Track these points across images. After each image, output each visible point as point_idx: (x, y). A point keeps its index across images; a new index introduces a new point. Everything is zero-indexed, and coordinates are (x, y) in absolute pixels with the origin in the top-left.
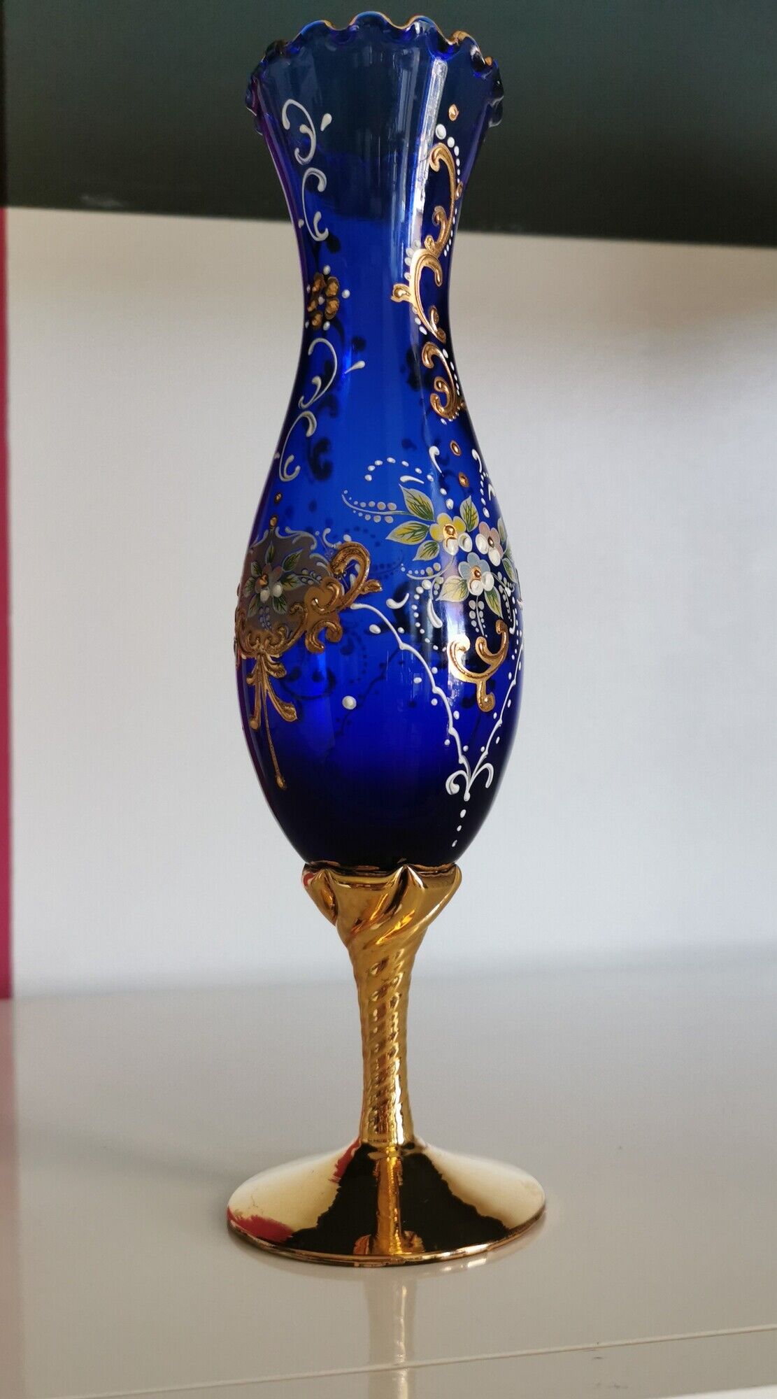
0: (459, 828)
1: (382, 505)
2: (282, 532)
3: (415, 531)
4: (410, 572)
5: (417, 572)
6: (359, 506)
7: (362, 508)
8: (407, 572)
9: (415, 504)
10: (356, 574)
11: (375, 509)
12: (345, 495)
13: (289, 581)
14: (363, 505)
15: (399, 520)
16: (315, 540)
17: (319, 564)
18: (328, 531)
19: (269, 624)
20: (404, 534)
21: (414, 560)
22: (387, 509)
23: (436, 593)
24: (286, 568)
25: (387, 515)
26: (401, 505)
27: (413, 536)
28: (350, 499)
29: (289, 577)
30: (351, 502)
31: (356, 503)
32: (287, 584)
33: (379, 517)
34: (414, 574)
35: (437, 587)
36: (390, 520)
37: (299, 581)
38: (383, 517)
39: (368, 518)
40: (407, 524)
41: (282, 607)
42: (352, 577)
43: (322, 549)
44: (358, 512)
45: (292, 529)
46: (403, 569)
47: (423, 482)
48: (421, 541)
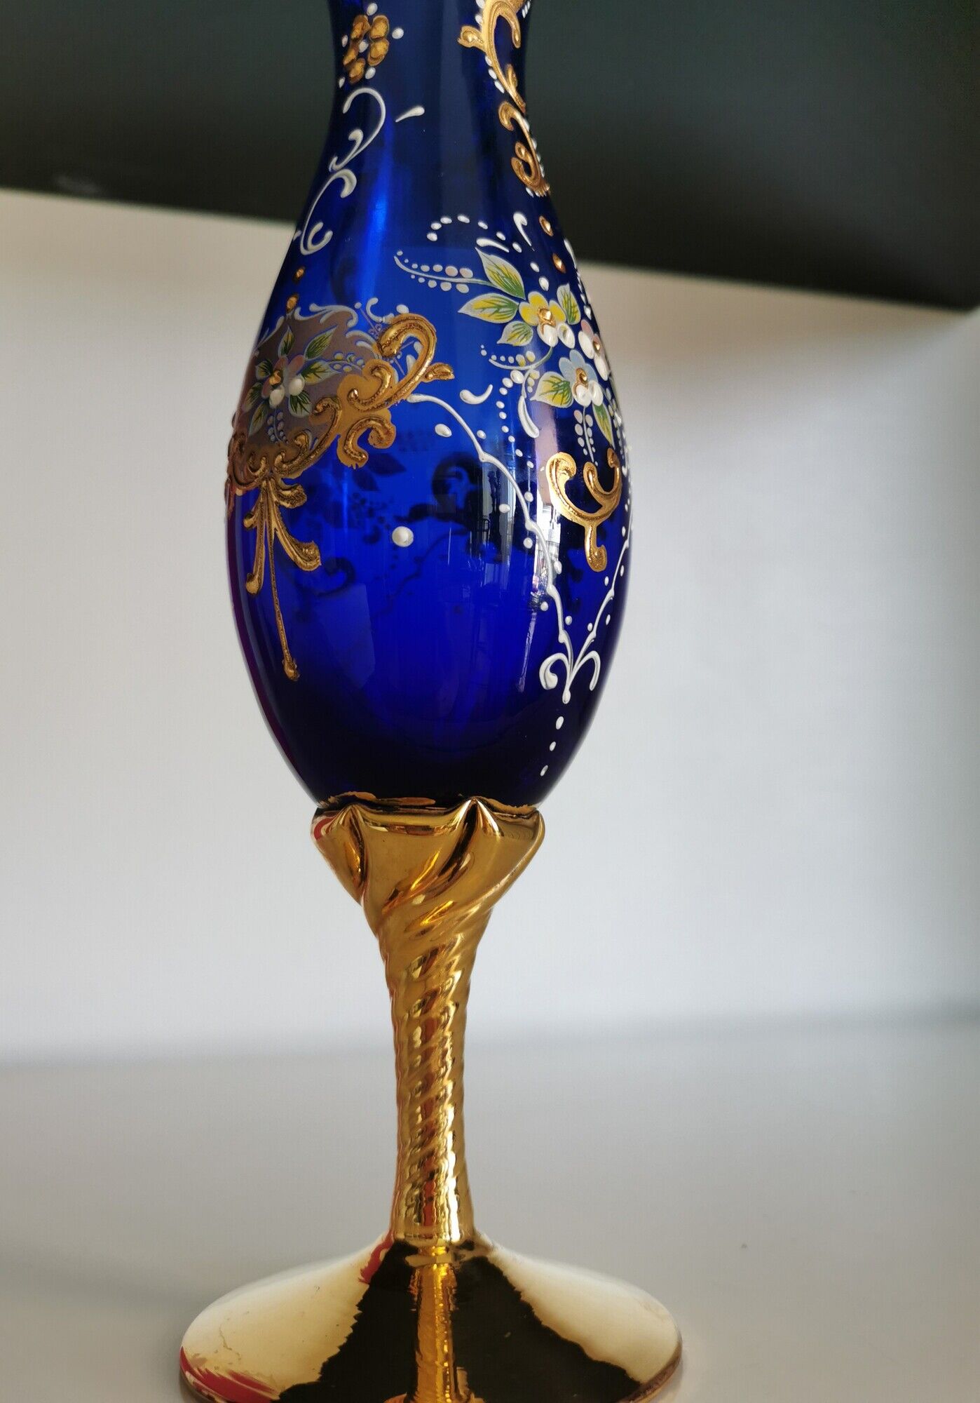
0: (553, 746)
1: (451, 270)
2: (305, 312)
3: (500, 307)
4: (494, 357)
5: (503, 359)
6: (419, 269)
7: (423, 272)
8: (489, 356)
9: (498, 274)
10: (416, 355)
11: (443, 273)
12: (399, 257)
13: (314, 371)
14: (426, 268)
15: (476, 290)
16: (355, 315)
17: (360, 344)
18: (374, 301)
19: (282, 434)
20: (484, 309)
21: (499, 342)
22: (459, 275)
23: (530, 390)
24: (309, 355)
25: (460, 283)
26: (479, 271)
27: (497, 312)
28: (407, 261)
29: (315, 366)
30: (409, 266)
31: (415, 266)
32: (312, 375)
33: (450, 284)
34: (498, 360)
35: (531, 382)
36: (464, 289)
37: (330, 369)
38: (454, 284)
39: (432, 284)
40: (489, 296)
41: (302, 406)
42: (410, 360)
43: (364, 325)
44: (417, 277)
45: (319, 304)
46: (484, 353)
47: (507, 251)
48: (507, 320)
